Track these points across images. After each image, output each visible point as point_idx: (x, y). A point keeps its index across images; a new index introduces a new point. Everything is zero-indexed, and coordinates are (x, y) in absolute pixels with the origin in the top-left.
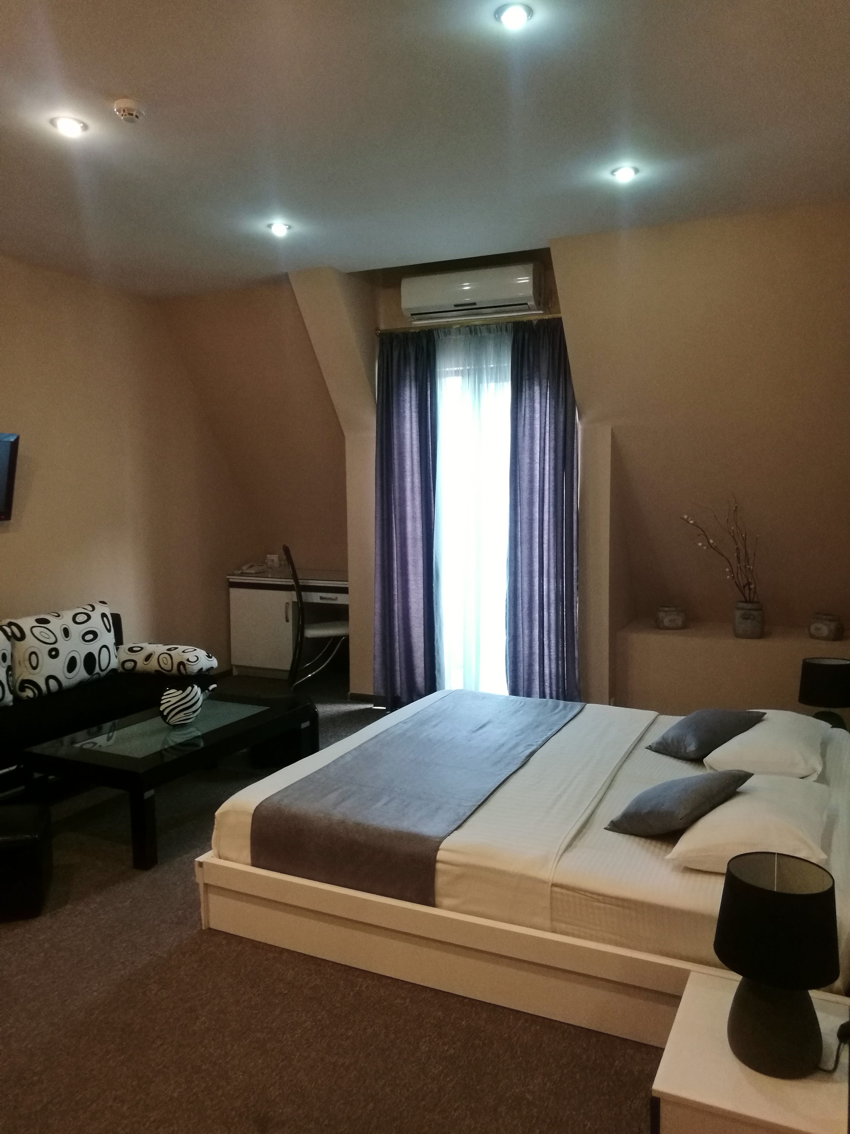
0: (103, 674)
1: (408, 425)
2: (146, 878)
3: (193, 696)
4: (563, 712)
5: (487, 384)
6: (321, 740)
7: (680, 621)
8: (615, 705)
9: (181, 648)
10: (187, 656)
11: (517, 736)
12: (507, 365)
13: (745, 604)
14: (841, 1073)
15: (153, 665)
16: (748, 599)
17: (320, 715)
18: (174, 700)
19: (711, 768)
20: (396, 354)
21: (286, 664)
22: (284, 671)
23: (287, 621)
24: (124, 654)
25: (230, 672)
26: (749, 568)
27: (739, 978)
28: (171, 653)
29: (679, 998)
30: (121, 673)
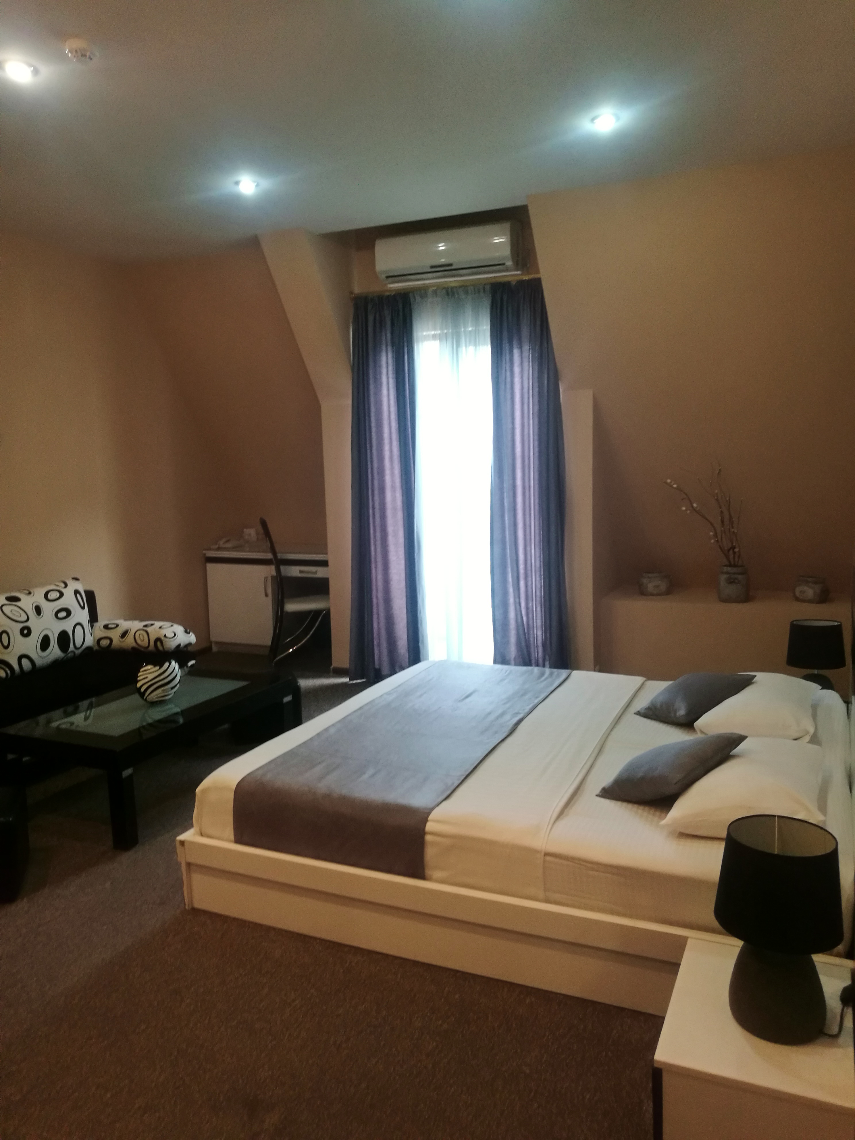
0: (78, 652)
1: (385, 392)
2: (126, 858)
3: (170, 672)
4: (549, 680)
5: (466, 349)
6: (304, 713)
7: (663, 587)
8: (600, 671)
9: (158, 624)
10: (163, 632)
11: (504, 704)
12: (486, 327)
13: (729, 569)
14: (846, 1037)
15: (129, 641)
16: (732, 563)
17: (302, 690)
18: (151, 677)
19: (702, 732)
20: (371, 318)
21: (268, 641)
22: (265, 647)
23: (267, 595)
24: (99, 631)
25: (209, 649)
26: (734, 532)
27: (740, 943)
28: (149, 629)
29: (678, 965)
30: (96, 650)
